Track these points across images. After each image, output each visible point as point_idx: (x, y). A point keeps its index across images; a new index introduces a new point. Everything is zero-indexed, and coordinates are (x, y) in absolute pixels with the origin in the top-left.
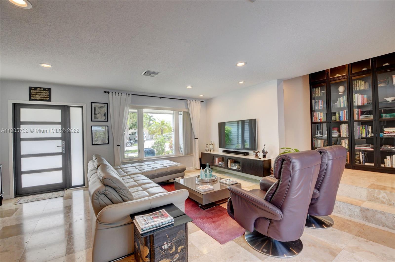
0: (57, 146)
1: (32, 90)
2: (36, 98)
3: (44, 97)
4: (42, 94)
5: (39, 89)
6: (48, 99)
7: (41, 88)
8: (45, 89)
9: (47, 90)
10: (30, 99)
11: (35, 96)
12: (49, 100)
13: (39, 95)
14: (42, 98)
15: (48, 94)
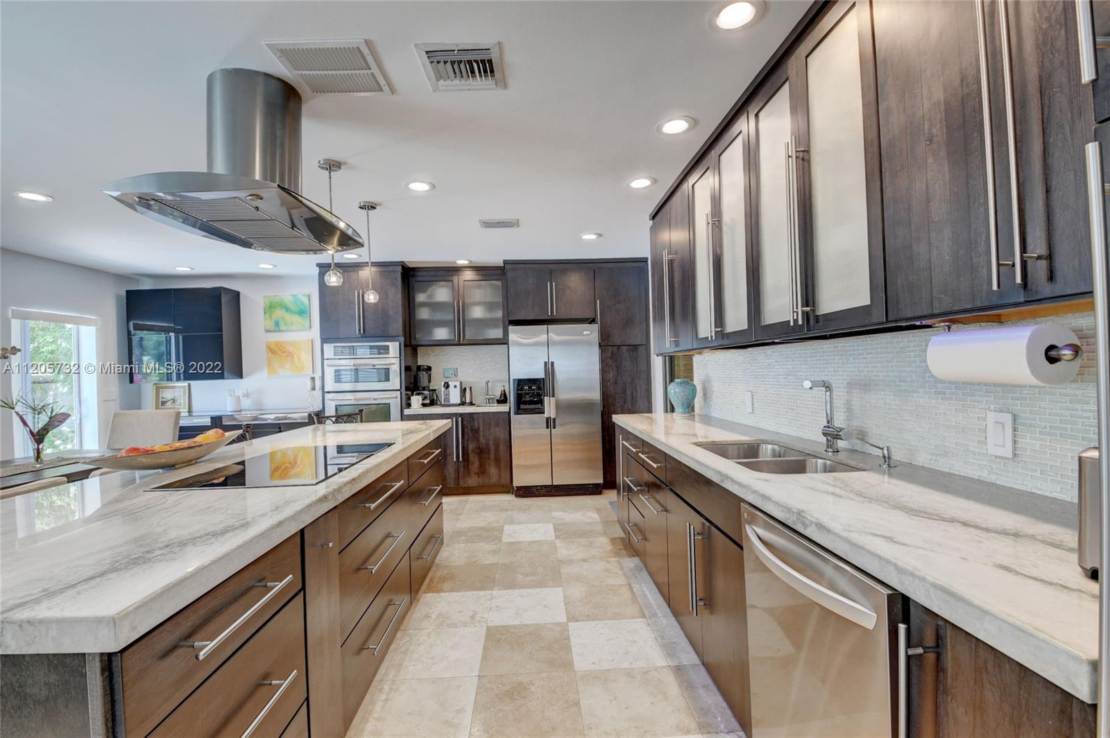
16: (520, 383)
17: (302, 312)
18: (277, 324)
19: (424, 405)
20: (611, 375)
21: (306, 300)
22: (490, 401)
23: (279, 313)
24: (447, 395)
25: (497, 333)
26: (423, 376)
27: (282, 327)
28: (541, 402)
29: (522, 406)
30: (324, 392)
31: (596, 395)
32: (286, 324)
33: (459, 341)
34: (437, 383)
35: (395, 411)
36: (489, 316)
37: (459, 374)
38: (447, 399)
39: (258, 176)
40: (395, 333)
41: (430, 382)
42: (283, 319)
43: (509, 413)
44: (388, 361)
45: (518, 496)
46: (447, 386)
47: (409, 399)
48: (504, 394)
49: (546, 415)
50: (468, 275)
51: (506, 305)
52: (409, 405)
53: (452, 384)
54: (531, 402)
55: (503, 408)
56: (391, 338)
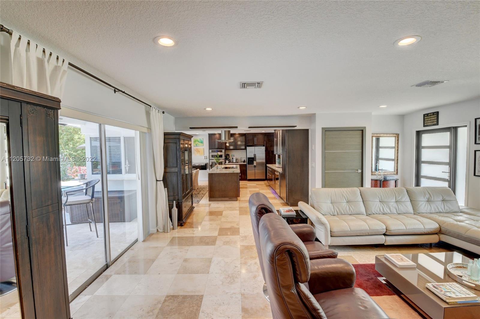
0: (442, 172)
1: (426, 116)
2: (428, 124)
3: (433, 121)
4: (432, 119)
5: (429, 115)
6: (435, 123)
7: (431, 113)
8: (433, 113)
9: (435, 114)
10: (424, 126)
11: (427, 122)
12: (437, 124)
13: (430, 120)
14: (432, 123)
15: (436, 118)
16: (249, 158)
17: (202, 142)
18: (196, 145)
19: (228, 163)
20: (268, 157)
21: (202, 140)
22: (242, 162)
23: (197, 142)
24: (233, 160)
25: (243, 147)
26: (228, 156)
27: (198, 146)
28: (253, 162)
29: (249, 163)
30: (209, 159)
31: (264, 161)
32: (198, 145)
33: (236, 149)
34: (231, 158)
35: (224, 163)
36: (242, 144)
37: (235, 156)
38: (233, 161)
39: (227, 139)
40: (223, 148)
41: (229, 157)
42: (198, 144)
43: (246, 164)
44: (222, 154)
45: (248, 181)
46: (233, 159)
47: (226, 161)
48: (244, 160)
49: (254, 165)
50: (237, 135)
51: (246, 142)
52: (226, 162)
53: (234, 158)
54: (251, 162)
55: (245, 163)
56: (223, 149)
